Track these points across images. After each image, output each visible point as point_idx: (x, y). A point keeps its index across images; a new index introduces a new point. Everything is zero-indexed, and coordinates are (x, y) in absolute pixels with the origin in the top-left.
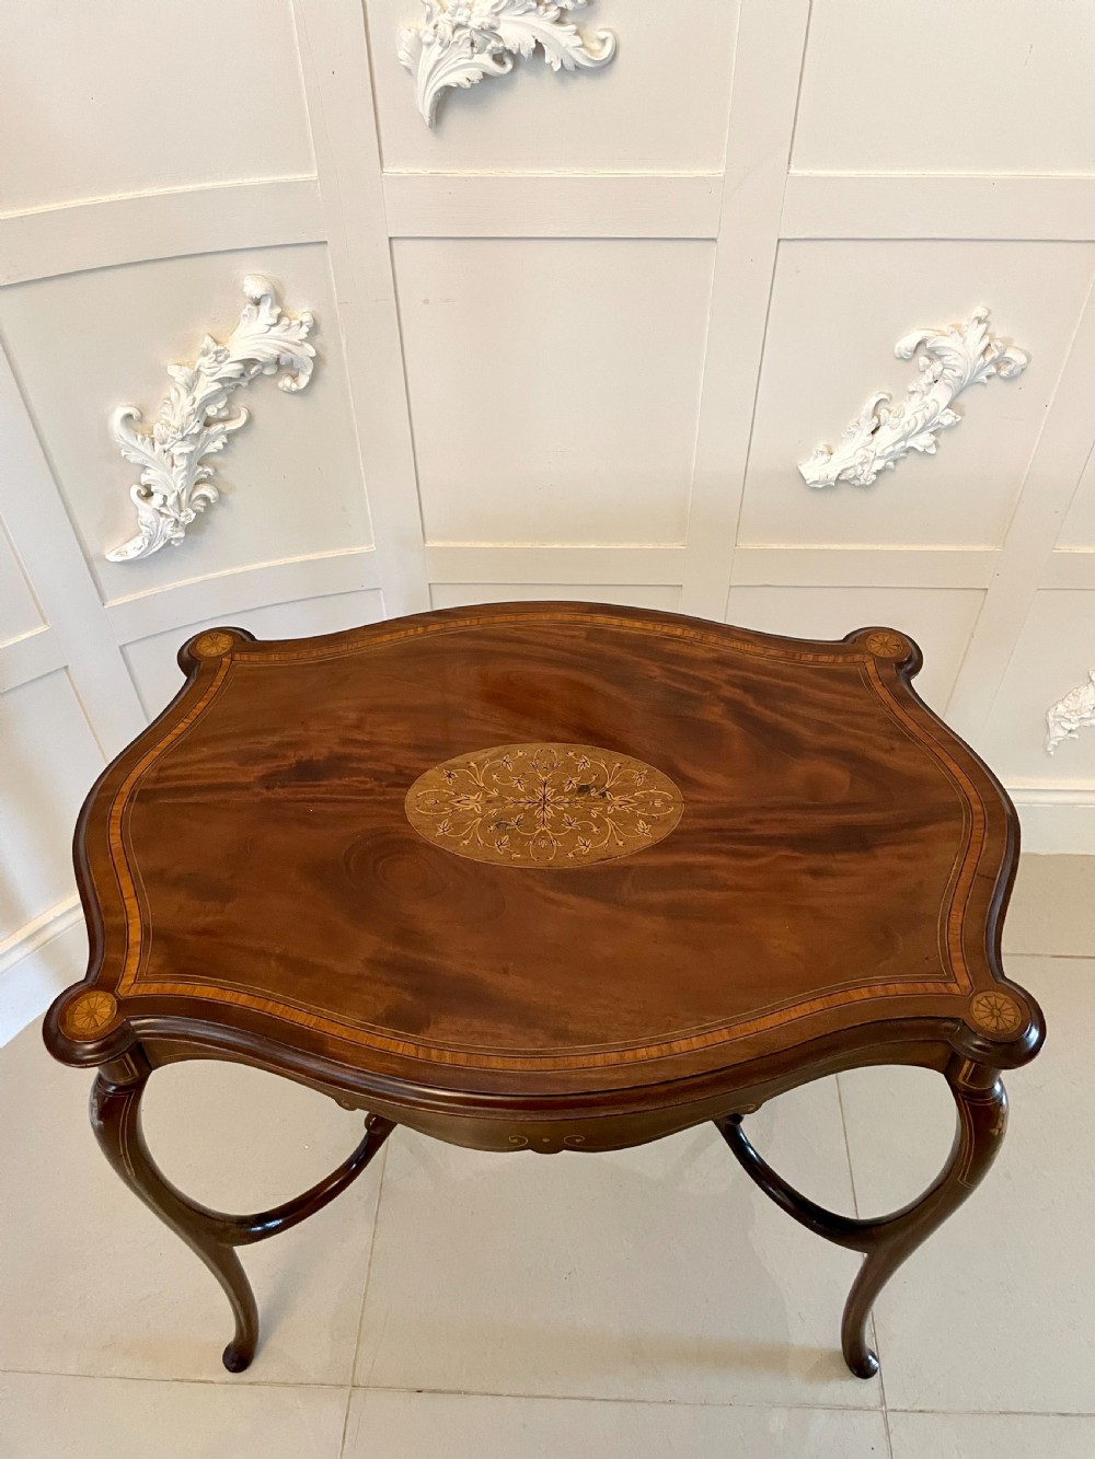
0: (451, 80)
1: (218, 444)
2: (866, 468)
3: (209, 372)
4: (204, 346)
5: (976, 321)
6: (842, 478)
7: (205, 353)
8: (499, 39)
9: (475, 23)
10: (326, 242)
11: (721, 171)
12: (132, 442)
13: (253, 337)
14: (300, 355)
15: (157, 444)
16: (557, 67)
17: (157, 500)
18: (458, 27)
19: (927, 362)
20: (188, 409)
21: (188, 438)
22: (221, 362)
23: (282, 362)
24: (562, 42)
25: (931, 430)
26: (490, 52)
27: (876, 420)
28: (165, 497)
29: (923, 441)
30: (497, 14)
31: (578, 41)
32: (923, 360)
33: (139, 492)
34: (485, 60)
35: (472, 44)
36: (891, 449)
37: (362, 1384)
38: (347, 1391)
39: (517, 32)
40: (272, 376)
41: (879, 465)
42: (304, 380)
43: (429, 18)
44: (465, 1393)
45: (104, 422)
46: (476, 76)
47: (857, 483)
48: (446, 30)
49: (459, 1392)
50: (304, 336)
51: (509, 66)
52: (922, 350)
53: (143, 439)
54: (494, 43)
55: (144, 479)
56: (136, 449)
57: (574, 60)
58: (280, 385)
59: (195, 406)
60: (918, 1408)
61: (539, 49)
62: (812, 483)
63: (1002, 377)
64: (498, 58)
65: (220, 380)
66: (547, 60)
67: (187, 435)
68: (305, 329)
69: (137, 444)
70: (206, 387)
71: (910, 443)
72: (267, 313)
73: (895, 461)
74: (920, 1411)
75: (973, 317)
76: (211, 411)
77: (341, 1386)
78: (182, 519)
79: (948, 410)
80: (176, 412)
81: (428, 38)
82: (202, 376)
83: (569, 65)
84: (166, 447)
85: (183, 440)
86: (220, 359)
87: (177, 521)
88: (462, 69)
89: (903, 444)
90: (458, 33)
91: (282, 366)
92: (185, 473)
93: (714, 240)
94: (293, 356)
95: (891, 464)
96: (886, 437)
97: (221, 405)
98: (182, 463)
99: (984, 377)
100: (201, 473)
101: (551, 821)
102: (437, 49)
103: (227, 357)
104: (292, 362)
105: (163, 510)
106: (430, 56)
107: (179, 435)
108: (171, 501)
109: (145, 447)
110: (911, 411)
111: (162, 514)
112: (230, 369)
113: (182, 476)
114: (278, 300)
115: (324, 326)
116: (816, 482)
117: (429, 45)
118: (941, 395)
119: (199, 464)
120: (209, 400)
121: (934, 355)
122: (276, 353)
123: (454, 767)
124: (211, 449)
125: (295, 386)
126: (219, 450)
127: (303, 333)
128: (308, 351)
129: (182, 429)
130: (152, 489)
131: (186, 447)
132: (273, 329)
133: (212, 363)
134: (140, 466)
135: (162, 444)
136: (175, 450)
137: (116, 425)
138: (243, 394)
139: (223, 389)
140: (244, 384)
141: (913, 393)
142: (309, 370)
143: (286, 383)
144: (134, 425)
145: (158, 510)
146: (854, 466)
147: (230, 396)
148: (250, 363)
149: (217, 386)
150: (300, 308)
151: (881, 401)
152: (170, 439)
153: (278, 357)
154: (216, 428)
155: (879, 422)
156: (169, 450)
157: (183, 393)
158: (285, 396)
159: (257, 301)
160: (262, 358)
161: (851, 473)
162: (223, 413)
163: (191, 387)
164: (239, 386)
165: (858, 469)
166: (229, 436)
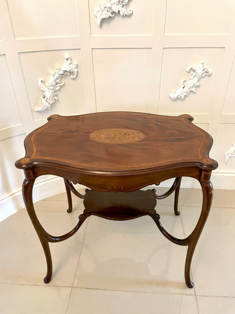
0: (103, 17)
1: (58, 88)
2: (183, 95)
3: (57, 73)
4: (57, 68)
5: (201, 64)
6: (178, 98)
7: (57, 69)
8: (112, 10)
9: (108, 7)
10: (80, 49)
11: (152, 35)
12: (42, 86)
13: (66, 66)
14: (74, 70)
15: (47, 87)
16: (122, 15)
17: (46, 98)
18: (105, 7)
19: (193, 73)
20: (53, 80)
21: (53, 86)
22: (60, 71)
23: (71, 72)
24: (123, 11)
25: (195, 87)
26: (110, 12)
27: (184, 85)
29: (193, 89)
30: (112, 5)
31: (126, 10)
32: (192, 72)
33: (42, 97)
34: (110, 14)
35: (107, 11)
36: (187, 91)
37: (75, 287)
39: (115, 9)
40: (69, 75)
41: (185, 94)
42: (75, 76)
43: (100, 7)
45: (37, 82)
46: (108, 16)
47: (181, 99)
48: (103, 8)
49: (97, 289)
51: (114, 15)
52: (192, 70)
53: (44, 85)
54: (111, 10)
55: (44, 94)
57: (125, 13)
58: (70, 77)
59: (54, 79)
61: (119, 11)
62: (172, 98)
63: (207, 76)
64: (112, 14)
65: (59, 74)
66: (120, 14)
67: (53, 85)
68: (76, 66)
70: (57, 76)
71: (191, 90)
72: (69, 62)
73: (188, 94)
74: (204, 296)
75: (201, 63)
76: (57, 81)
77: (70, 287)
78: (50, 103)
79: (197, 82)
80: (51, 80)
81: (100, 10)
82: (56, 74)
83: (124, 15)
84: (48, 88)
85: (52, 86)
86: (60, 70)
87: (49, 103)
88: (106, 15)
89: (189, 90)
90: (105, 9)
91: (71, 73)
92: (52, 93)
93: (151, 48)
94: (73, 70)
95: (187, 94)
96: (186, 88)
97: (59, 80)
98: (51, 91)
99: (204, 76)
100: (54, 94)
101: (118, 138)
102: (101, 12)
103: (61, 70)
104: (73, 72)
105: (47, 100)
106: (100, 13)
107: (51, 85)
108: (48, 99)
109: (45, 87)
110: (190, 83)
111: (47, 101)
112: (61, 72)
114: (71, 60)
115: (79, 66)
116: (173, 98)
117: (100, 11)
118: (196, 79)
119: (54, 92)
120: (57, 78)
121: (194, 71)
122: (70, 69)
123: (100, 131)
124: (57, 89)
125: (73, 77)
126: (58, 90)
127: (75, 66)
128: (76, 70)
129: (52, 84)
130: (45, 96)
131: (52, 88)
132: (70, 65)
133: (58, 71)
134: (44, 92)
135: (48, 87)
136: (50, 88)
137: (39, 82)
138: (63, 79)
139: (60, 77)
140: (64, 76)
141: (190, 79)
142: (76, 74)
143: (72, 77)
144: (43, 83)
145: (46, 100)
146: (180, 95)
147: (61, 79)
148: (65, 71)
149: (59, 76)
150: (75, 62)
151: (184, 81)
152: (49, 86)
153: (70, 71)
154: (58, 85)
155: (184, 86)
156: (49, 88)
157: (52, 77)
158: (71, 80)
159: (67, 59)
160: (67, 71)
161: (179, 96)
162: (60, 82)
163: (54, 76)
164: (63, 77)
165: (181, 95)
166: (60, 87)
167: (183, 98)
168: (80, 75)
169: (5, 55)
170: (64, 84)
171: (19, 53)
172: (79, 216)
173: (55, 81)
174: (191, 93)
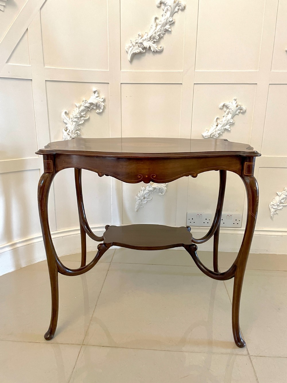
0: (134, 52)
1: (82, 122)
2: (216, 133)
3: (83, 105)
4: (83, 100)
5: (234, 100)
6: (211, 136)
7: (83, 101)
8: (143, 45)
9: (139, 42)
10: (109, 83)
11: (182, 71)
13: (93, 99)
14: (101, 104)
16: (153, 50)
17: (68, 131)
18: (137, 43)
19: (226, 109)
20: (78, 112)
22: (86, 103)
23: (98, 105)
24: (154, 47)
25: (229, 125)
26: (142, 48)
27: (217, 122)
28: (70, 130)
29: (227, 127)
30: (143, 41)
31: (157, 46)
32: (225, 109)
33: (64, 129)
34: (141, 49)
35: (139, 46)
36: (221, 128)
37: (85, 344)
38: (80, 346)
39: (146, 44)
40: (95, 109)
41: (219, 132)
42: (101, 111)
43: (131, 43)
44: (117, 347)
45: (61, 113)
46: (139, 51)
48: (134, 44)
49: (115, 347)
50: (102, 101)
51: (145, 51)
52: (224, 107)
53: (68, 117)
54: (142, 46)
55: (67, 126)
56: (66, 120)
57: (156, 50)
58: (96, 111)
59: (79, 112)
60: (260, 355)
61: (150, 47)
63: (241, 113)
64: (143, 49)
65: (85, 107)
66: (151, 49)
67: (77, 117)
68: (103, 99)
69: (67, 118)
70: (82, 108)
71: (225, 127)
72: (96, 95)
74: (261, 356)
75: (234, 99)
76: (82, 114)
77: (79, 345)
78: (72, 136)
79: (231, 119)
80: (75, 112)
81: (131, 46)
83: (155, 51)
84: (72, 120)
86: (86, 102)
87: (71, 136)
88: (137, 50)
90: (136, 44)
91: (97, 106)
92: (75, 126)
93: (182, 84)
94: (99, 103)
95: (221, 133)
96: (219, 126)
97: (84, 113)
98: (74, 123)
99: (238, 113)
100: (78, 128)
102: (132, 47)
103: (87, 102)
105: (69, 133)
106: (131, 49)
108: (70, 131)
109: (68, 119)
110: (224, 121)
111: (68, 134)
112: (87, 105)
113: (74, 127)
114: (98, 94)
115: (106, 101)
116: (206, 136)
117: (131, 47)
118: (230, 116)
119: (77, 126)
120: (82, 111)
121: (227, 107)
124: (80, 123)
125: (99, 111)
126: (82, 124)
127: (102, 100)
128: (103, 104)
129: (76, 116)
130: (68, 128)
131: (76, 120)
132: (97, 98)
133: (84, 103)
134: (66, 124)
135: (71, 119)
136: (74, 120)
137: (63, 114)
138: (89, 113)
139: (85, 109)
140: (89, 110)
141: (224, 116)
142: (102, 108)
143: (98, 111)
144: (67, 115)
145: (68, 133)
146: (213, 133)
147: (86, 112)
148: (91, 104)
149: (84, 108)
150: (103, 96)
151: (217, 119)
152: (73, 118)
153: (97, 103)
154: (82, 118)
155: (218, 124)
156: (72, 121)
157: (77, 108)
158: (97, 114)
159: (95, 92)
160: (94, 103)
161: (213, 134)
162: (84, 116)
163: (79, 108)
164: (88, 110)
165: (215, 133)
166: (84, 121)
167: (217, 136)
168: (106, 111)
169: (32, 80)
170: (89, 119)
171: (46, 81)
172: (98, 246)
173: (80, 113)
174: (226, 132)
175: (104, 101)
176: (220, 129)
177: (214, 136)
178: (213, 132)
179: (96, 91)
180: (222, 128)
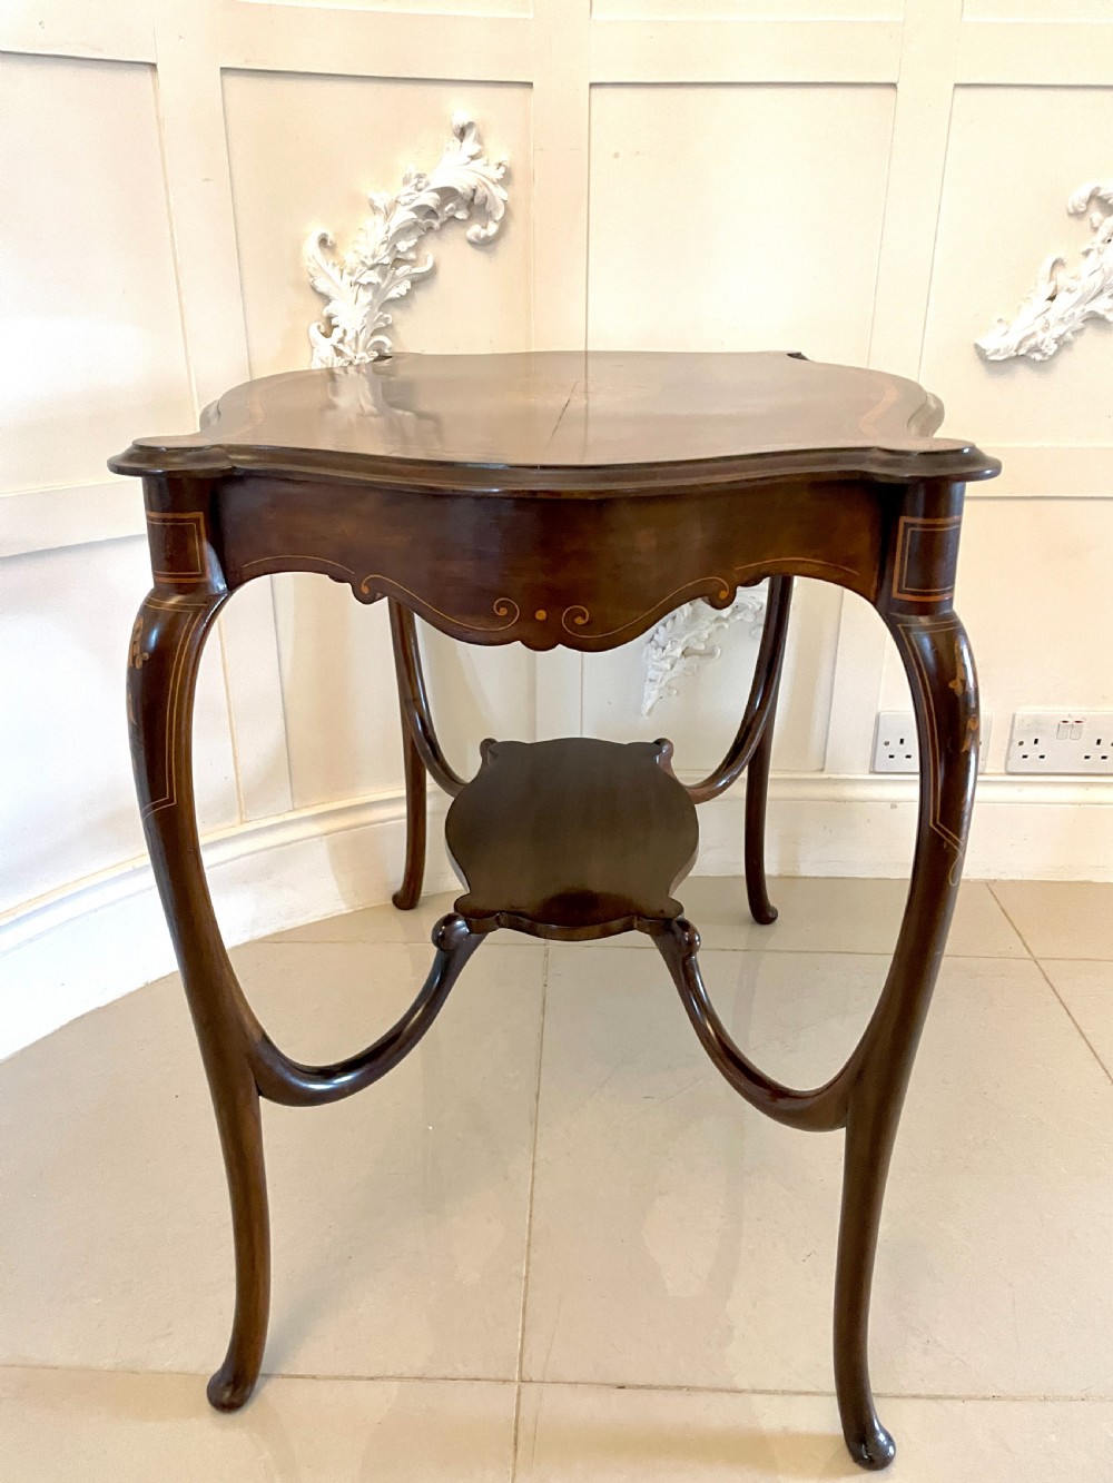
1: (402, 289)
2: (1047, 335)
3: (407, 199)
4: (407, 172)
6: (1022, 352)
7: (406, 181)
10: (531, 84)
12: (323, 264)
13: (455, 169)
14: (494, 193)
15: (345, 276)
17: (337, 334)
19: (1101, 216)
20: (383, 237)
21: (378, 269)
22: (420, 190)
23: (476, 201)
27: (1053, 284)
28: (345, 332)
29: (1103, 305)
32: (1096, 214)
33: (319, 327)
36: (1070, 311)
37: (534, 1379)
40: (463, 220)
41: (1058, 330)
42: (492, 229)
44: (689, 1389)
45: (300, 242)
47: (1038, 357)
50: (500, 177)
52: (1096, 204)
53: (334, 265)
55: (330, 309)
56: (328, 277)
58: (469, 233)
59: (390, 235)
62: (993, 354)
65: (417, 209)
67: (377, 264)
68: (502, 170)
69: (329, 269)
70: (404, 215)
71: (1089, 308)
72: (470, 145)
73: (1073, 333)
76: (403, 246)
77: (505, 1381)
78: (356, 362)
80: (368, 239)
82: (399, 207)
84: (353, 279)
85: (372, 268)
86: (421, 186)
87: (351, 363)
89: (1082, 307)
91: (475, 205)
92: (368, 309)
93: (893, 85)
94: (487, 191)
95: (1069, 335)
96: (1064, 300)
97: (412, 243)
98: (366, 296)
100: (381, 318)
103: (427, 184)
104: (486, 198)
105: (340, 346)
107: (370, 262)
108: (348, 337)
109: (335, 273)
110: (1086, 274)
111: (339, 353)
112: (430, 199)
113: (365, 312)
114: (479, 140)
115: (517, 176)
119: (380, 310)
120: (403, 232)
122: (473, 183)
124: (393, 294)
125: (483, 233)
126: (402, 298)
127: (499, 174)
128: (500, 193)
129: (374, 256)
130: (334, 322)
131: (374, 277)
132: (475, 163)
133: (412, 190)
134: (326, 299)
135: (351, 274)
136: (364, 281)
137: (311, 247)
138: (431, 240)
139: (416, 223)
140: (436, 224)
141: (1087, 253)
142: (499, 215)
143: (475, 230)
144: (326, 250)
145: (336, 349)
146: (1034, 334)
147: (420, 237)
148: (447, 194)
149: (414, 216)
150: (498, 151)
151: (1057, 263)
152: (360, 267)
153: (474, 191)
154: (403, 269)
155: (1056, 289)
156: (356, 283)
157: (379, 218)
158: (469, 248)
159: (462, 133)
160: (460, 190)
161: (1032, 342)
162: (412, 256)
163: (389, 213)
164: (430, 228)
165: (1039, 338)
166: (412, 283)
167: (1051, 353)
168: (515, 229)
169: (154, 65)
170: (432, 272)
171: (224, 70)
173: (391, 244)
174: (1090, 331)
175: (506, 180)
176: (1066, 316)
177: (1036, 349)
178: (1029, 331)
179: (471, 125)
180: (1078, 312)
